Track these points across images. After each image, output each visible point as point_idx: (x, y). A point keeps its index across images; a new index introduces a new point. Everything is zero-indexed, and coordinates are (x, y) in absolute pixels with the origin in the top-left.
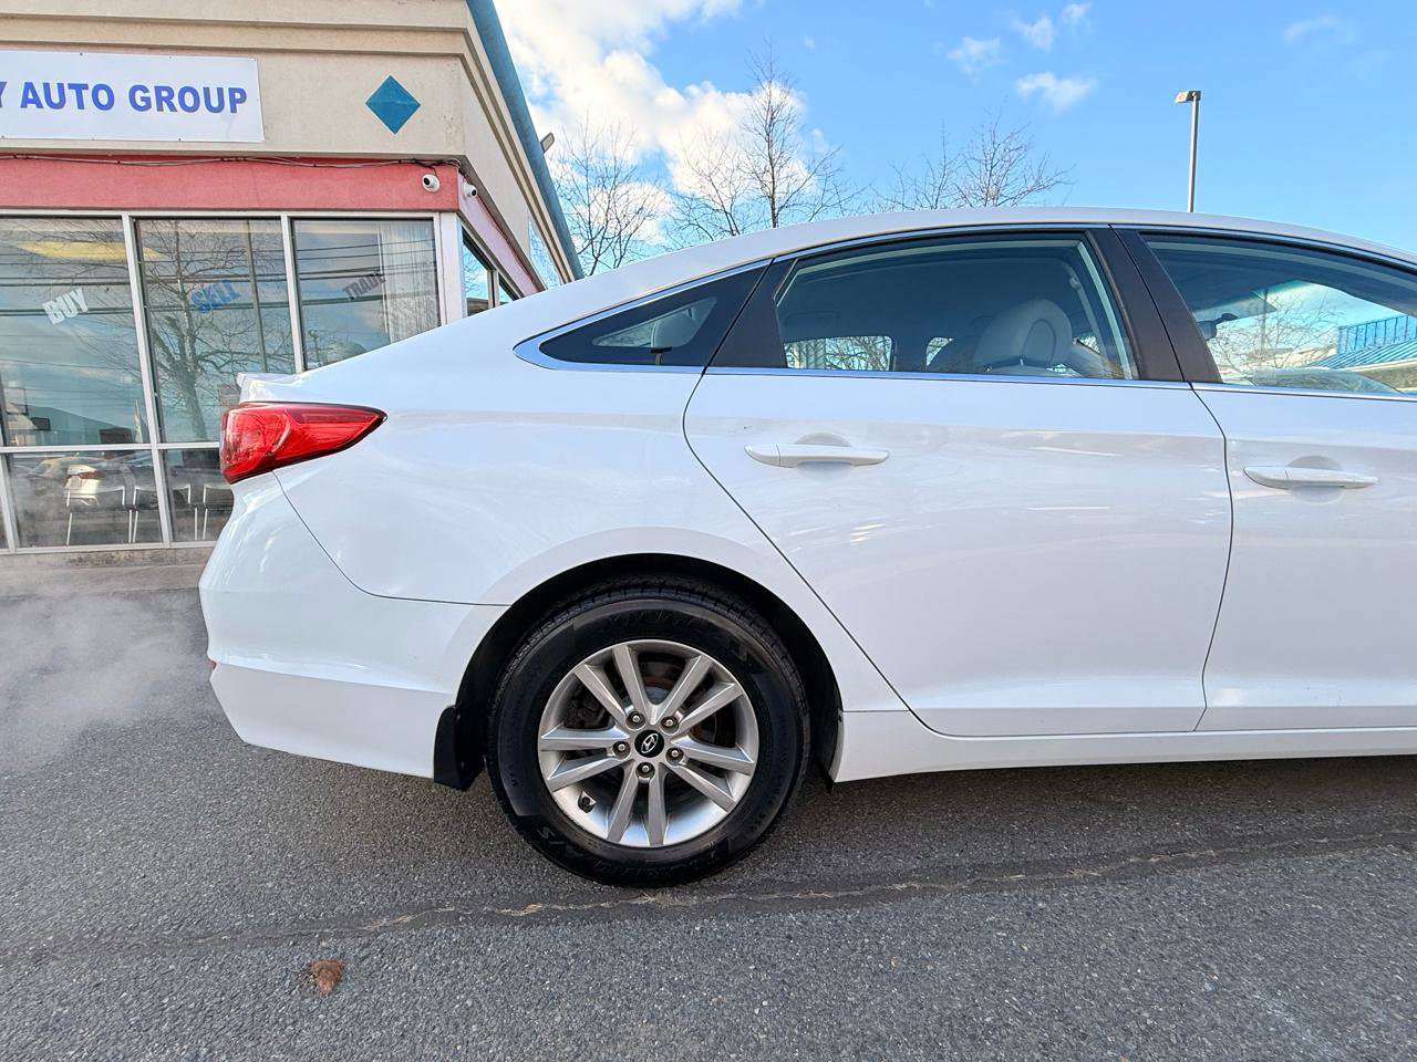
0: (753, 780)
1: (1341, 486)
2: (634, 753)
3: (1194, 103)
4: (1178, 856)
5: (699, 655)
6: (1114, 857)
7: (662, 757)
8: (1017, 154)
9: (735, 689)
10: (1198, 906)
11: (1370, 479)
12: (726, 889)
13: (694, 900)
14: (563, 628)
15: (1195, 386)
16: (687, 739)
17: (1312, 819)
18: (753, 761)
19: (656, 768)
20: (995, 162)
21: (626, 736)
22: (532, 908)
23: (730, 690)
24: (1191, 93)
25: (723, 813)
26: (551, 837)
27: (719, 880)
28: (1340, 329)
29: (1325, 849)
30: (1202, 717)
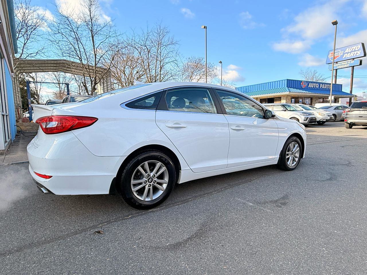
0: (167, 185)
1: (241, 130)
2: (147, 183)
3: (205, 29)
4: (226, 188)
5: (159, 162)
6: (217, 190)
7: (152, 183)
8: (166, 33)
9: (165, 168)
10: (229, 193)
11: (244, 129)
12: (163, 206)
13: (159, 209)
14: (137, 159)
15: (224, 115)
16: (156, 179)
17: (240, 181)
18: (168, 181)
19: (152, 185)
20: (160, 34)
21: (146, 179)
22: (130, 216)
23: (164, 169)
24: (205, 26)
25: (163, 192)
26: (134, 201)
27: (161, 205)
28: (236, 88)
29: (242, 184)
30: (227, 166)
